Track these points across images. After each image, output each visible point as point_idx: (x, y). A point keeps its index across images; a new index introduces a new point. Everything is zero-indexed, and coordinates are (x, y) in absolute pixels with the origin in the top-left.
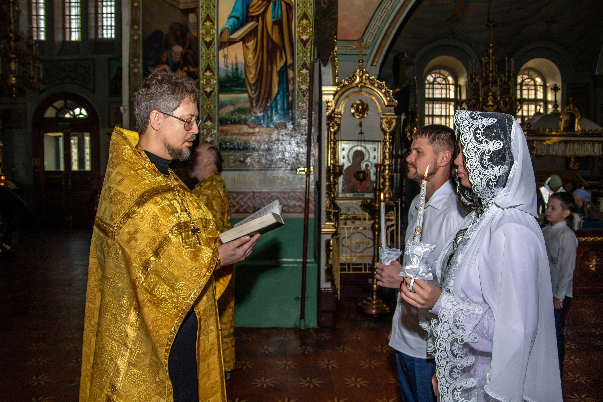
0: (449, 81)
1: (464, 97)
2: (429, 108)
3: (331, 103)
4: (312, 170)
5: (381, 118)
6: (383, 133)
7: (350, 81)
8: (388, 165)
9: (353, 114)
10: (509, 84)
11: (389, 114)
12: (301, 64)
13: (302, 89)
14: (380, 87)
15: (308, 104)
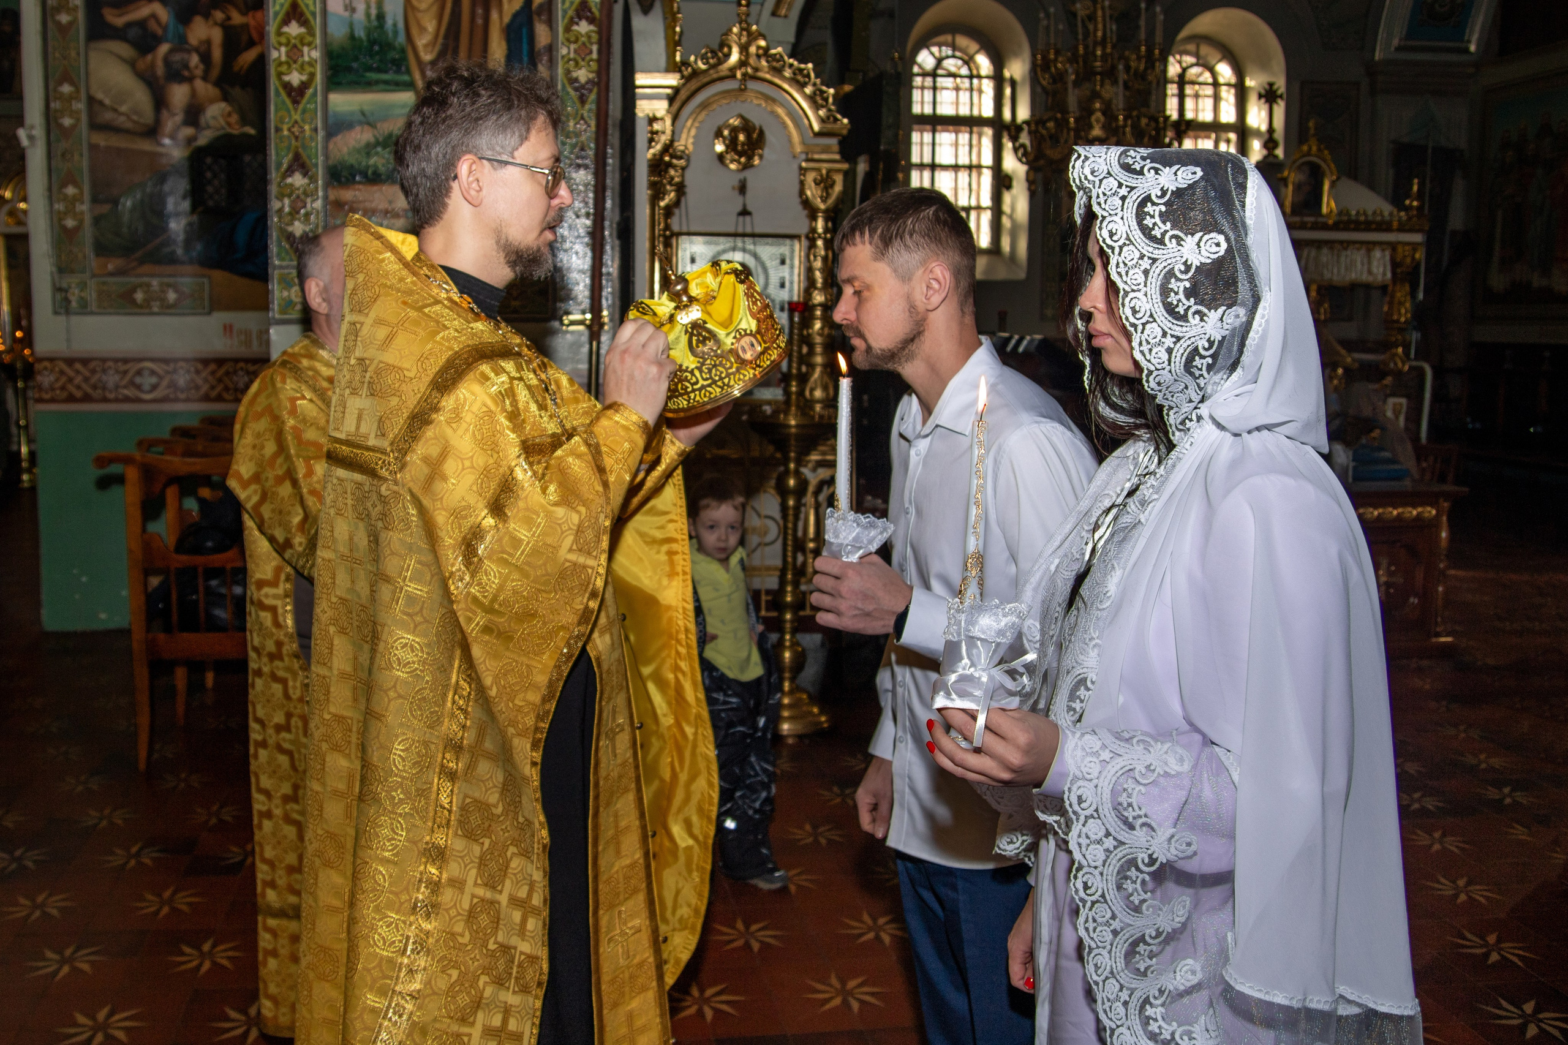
0: (978, 69)
1: (1023, 113)
2: (922, 144)
3: (660, 122)
4: (606, 320)
5: (801, 168)
6: (806, 212)
7: (711, 61)
8: (820, 305)
9: (721, 157)
10: (1150, 78)
11: (824, 156)
12: (574, 7)
13: (576, 80)
14: (799, 78)
15: (593, 123)
